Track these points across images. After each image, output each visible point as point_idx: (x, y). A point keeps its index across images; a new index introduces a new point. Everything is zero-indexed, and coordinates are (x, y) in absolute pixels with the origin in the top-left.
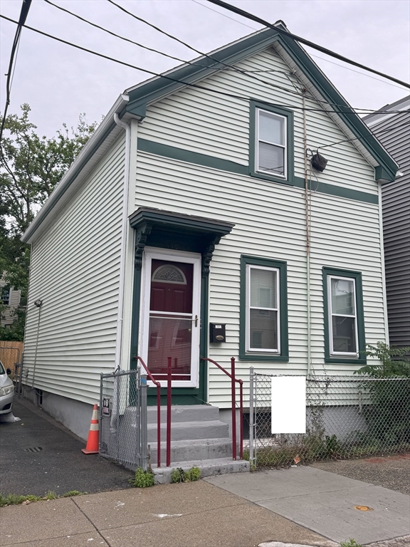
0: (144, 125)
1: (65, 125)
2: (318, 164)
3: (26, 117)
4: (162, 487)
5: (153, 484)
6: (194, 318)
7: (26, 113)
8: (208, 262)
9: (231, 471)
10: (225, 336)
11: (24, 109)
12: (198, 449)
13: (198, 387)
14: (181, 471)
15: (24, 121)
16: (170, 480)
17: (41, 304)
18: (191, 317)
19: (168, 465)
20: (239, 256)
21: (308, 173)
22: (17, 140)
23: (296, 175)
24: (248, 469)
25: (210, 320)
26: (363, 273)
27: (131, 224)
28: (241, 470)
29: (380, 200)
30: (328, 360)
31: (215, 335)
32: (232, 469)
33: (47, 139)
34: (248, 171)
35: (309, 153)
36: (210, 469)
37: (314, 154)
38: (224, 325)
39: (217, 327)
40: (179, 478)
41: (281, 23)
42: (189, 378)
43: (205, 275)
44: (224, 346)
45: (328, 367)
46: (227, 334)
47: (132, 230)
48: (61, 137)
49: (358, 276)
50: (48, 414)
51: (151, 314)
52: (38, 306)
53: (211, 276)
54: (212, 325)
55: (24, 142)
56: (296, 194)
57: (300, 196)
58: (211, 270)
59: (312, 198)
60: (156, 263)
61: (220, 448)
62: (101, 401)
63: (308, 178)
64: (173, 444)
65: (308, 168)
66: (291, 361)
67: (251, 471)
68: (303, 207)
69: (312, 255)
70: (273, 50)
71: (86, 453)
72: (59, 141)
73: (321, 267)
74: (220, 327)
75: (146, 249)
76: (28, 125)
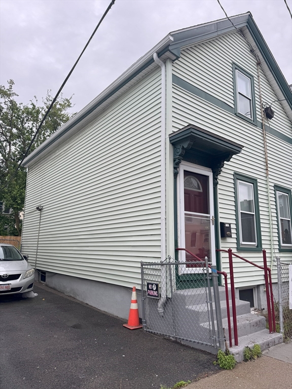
0: (175, 65)
1: (35, 97)
2: (269, 114)
3: (11, 89)
5: (235, 365)
6: (211, 218)
7: (11, 86)
8: (217, 176)
11: (10, 83)
14: (249, 349)
15: (10, 91)
17: (42, 209)
18: (209, 217)
19: (237, 344)
20: (232, 173)
21: (263, 119)
22: (4, 103)
23: (258, 119)
24: (282, 340)
25: (220, 220)
27: (170, 141)
28: (279, 342)
30: (280, 250)
33: (23, 105)
34: (234, 112)
35: (263, 105)
36: (263, 344)
37: (268, 106)
38: (230, 224)
39: (226, 225)
40: (250, 356)
41: (249, 14)
43: (215, 184)
45: (282, 255)
46: (232, 231)
47: (171, 145)
48: (33, 104)
49: (290, 192)
50: (54, 289)
51: (186, 214)
52: (40, 210)
53: (219, 187)
54: (222, 224)
55: (9, 104)
56: (258, 132)
58: (219, 182)
60: (186, 173)
61: (257, 324)
62: (142, 285)
63: (264, 123)
65: (263, 116)
67: (284, 342)
69: (269, 176)
70: (241, 32)
71: (132, 328)
72: (31, 107)
73: (273, 185)
74: (228, 226)
76: (13, 93)
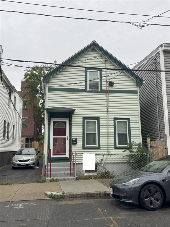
0: (50, 83)
4: (48, 183)
5: (45, 182)
6: (67, 137)
9: (69, 180)
10: (76, 142)
12: (61, 174)
13: (69, 157)
14: (53, 179)
16: (50, 181)
18: (66, 137)
19: (51, 177)
20: (82, 117)
21: (108, 87)
23: (103, 89)
24: (74, 179)
25: (72, 138)
26: (130, 118)
28: (72, 180)
29: (138, 92)
30: (116, 148)
31: (74, 142)
32: (69, 179)
34: (85, 91)
35: (108, 81)
36: (62, 179)
37: (110, 81)
38: (76, 139)
39: (74, 139)
40: (53, 181)
41: (94, 41)
42: (65, 155)
43: (70, 124)
44: (77, 145)
45: (115, 150)
46: (77, 141)
49: (129, 119)
51: (53, 137)
56: (103, 95)
57: (105, 95)
58: (72, 123)
59: (109, 96)
60: (55, 123)
61: (68, 174)
63: (108, 89)
64: (52, 173)
65: (108, 86)
66: (101, 149)
67: (75, 180)
68: (106, 99)
69: (109, 114)
70: (93, 50)
71: (41, 175)
73: (113, 118)
75: (51, 118)
